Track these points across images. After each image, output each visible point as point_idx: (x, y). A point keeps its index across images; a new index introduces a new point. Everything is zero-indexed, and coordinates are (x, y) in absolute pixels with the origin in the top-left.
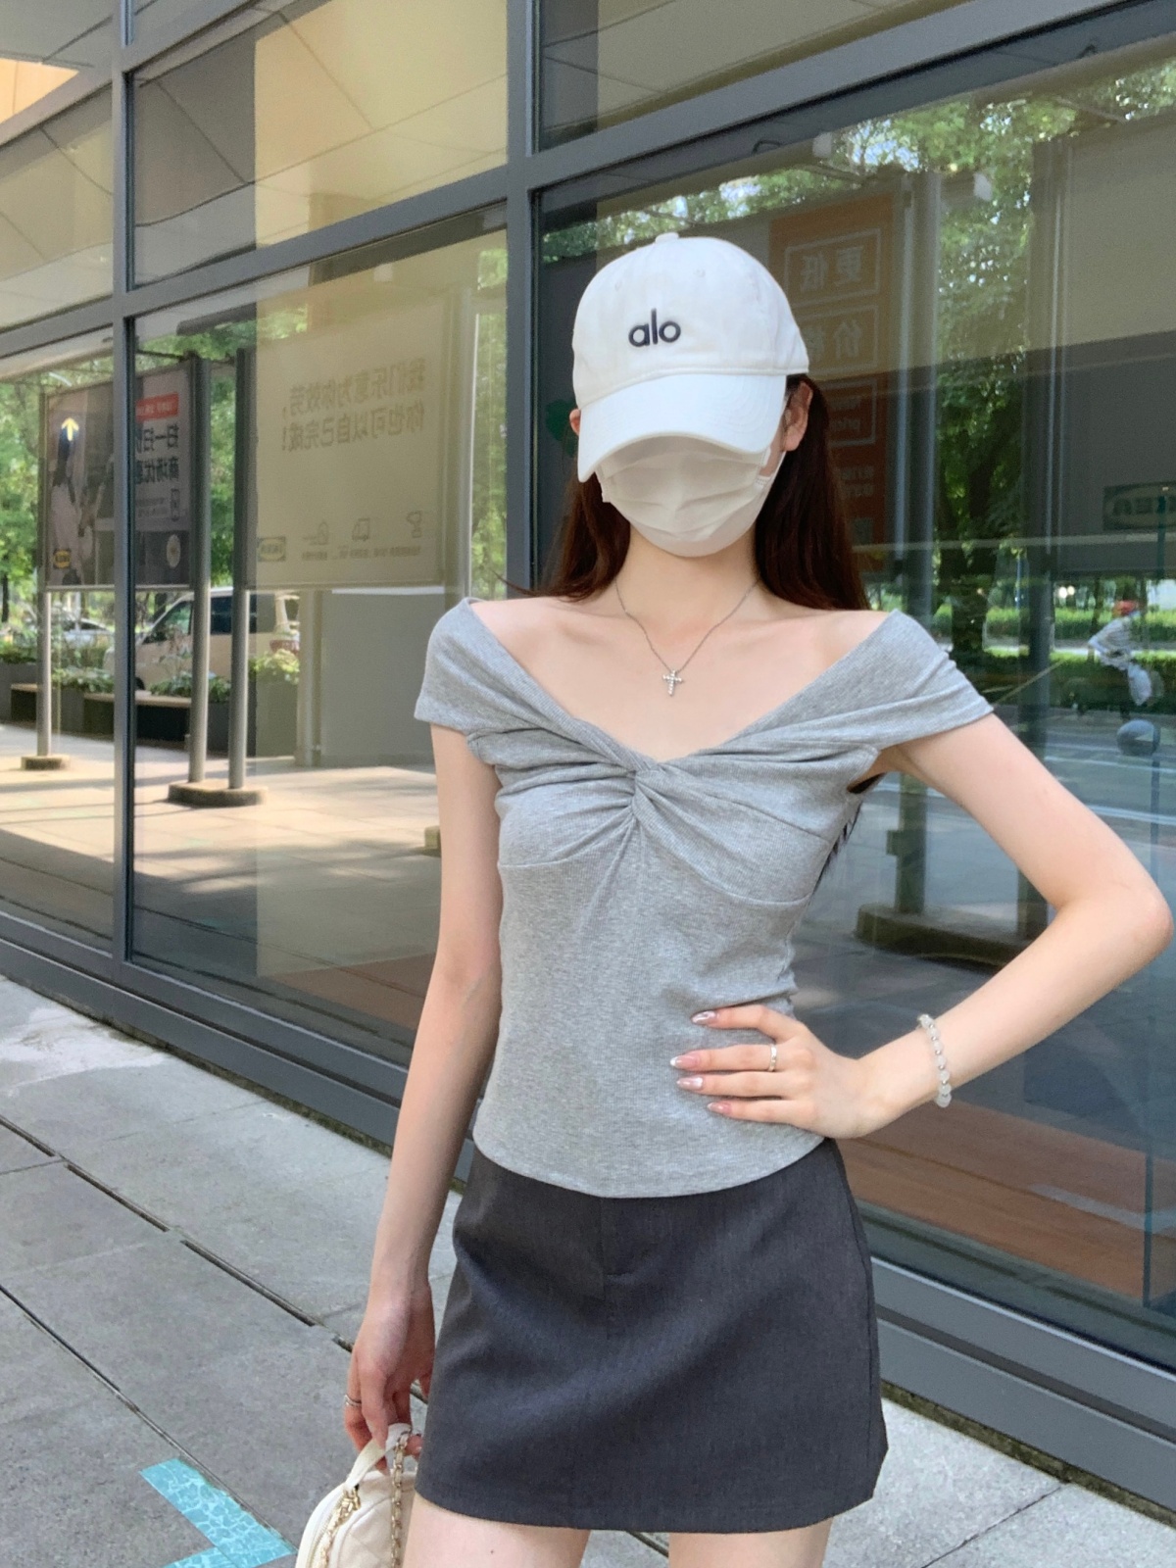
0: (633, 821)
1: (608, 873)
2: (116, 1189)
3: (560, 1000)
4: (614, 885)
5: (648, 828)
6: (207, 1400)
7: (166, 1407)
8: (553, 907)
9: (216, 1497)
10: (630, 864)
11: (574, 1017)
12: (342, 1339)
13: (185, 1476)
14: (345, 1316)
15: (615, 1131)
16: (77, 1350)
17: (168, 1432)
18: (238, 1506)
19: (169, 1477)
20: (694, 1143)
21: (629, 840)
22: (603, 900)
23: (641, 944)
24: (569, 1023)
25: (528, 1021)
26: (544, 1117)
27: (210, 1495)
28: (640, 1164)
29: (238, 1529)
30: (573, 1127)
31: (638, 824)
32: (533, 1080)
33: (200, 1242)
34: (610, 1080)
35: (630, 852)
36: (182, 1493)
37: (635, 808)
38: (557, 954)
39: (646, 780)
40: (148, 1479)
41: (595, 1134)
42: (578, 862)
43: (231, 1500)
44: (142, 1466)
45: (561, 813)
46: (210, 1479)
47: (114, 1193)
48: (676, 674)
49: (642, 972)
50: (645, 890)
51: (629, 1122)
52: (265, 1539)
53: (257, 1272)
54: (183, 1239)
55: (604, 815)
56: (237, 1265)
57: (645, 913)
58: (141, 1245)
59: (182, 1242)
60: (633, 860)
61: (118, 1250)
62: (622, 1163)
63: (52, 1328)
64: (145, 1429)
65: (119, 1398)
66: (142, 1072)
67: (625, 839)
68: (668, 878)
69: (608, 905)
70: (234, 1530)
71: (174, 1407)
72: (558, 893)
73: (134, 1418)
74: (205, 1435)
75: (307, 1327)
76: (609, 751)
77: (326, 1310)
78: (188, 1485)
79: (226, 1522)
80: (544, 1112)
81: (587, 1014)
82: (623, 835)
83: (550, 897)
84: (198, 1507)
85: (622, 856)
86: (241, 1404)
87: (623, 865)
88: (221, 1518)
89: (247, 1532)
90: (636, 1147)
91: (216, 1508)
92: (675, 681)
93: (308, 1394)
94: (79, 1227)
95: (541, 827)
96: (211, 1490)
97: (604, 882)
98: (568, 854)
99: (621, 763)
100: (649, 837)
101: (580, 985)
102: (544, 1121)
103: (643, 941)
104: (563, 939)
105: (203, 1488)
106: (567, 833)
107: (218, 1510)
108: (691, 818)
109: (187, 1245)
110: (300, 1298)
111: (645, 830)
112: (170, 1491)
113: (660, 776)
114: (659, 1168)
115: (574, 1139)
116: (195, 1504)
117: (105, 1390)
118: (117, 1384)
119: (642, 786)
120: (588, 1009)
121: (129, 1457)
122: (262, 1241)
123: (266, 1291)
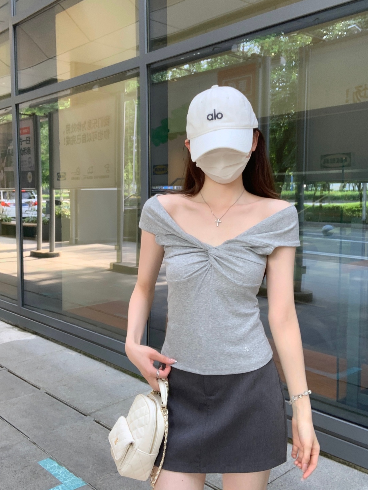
0: (210, 265)
1: (201, 280)
2: (24, 377)
3: (188, 318)
4: (203, 284)
5: (215, 266)
6: (57, 440)
7: (44, 443)
8: (185, 292)
9: (62, 469)
10: (208, 277)
11: (193, 323)
12: (96, 420)
13: (52, 463)
14: (97, 413)
15: (208, 356)
16: (15, 427)
17: (46, 450)
18: (68, 471)
19: (47, 463)
20: (233, 359)
21: (209, 270)
22: (199, 288)
23: (211, 300)
24: (191, 325)
25: (179, 325)
26: (185, 352)
27: (60, 468)
28: (216, 365)
29: (69, 478)
30: (194, 355)
31: (211, 265)
32: (181, 342)
33: (50, 392)
34: (206, 341)
35: (208, 274)
36: (51, 468)
37: (210, 261)
38: (187, 305)
39: (212, 252)
40: (40, 464)
41: (201, 357)
42: (192, 278)
43: (66, 469)
44: (39, 460)
45: (187, 264)
46: (60, 464)
47: (23, 378)
48: (219, 220)
49: (212, 308)
50: (212, 284)
51: (212, 353)
52: (78, 481)
53: (69, 401)
54: (45, 392)
55: (201, 263)
56: (63, 399)
57: (212, 291)
58: (32, 394)
59: (45, 393)
60: (209, 276)
61: (26, 396)
62: (210, 365)
63: (7, 420)
64: (38, 449)
65: (30, 440)
66: (29, 341)
67: (208, 270)
68: (219, 280)
69: (201, 289)
70: (68, 478)
71: (47, 442)
72: (186, 288)
73: (35, 446)
74: (57, 450)
75: (85, 417)
76: (198, 244)
77: (91, 411)
78: (53, 466)
79: (65, 476)
80: (185, 351)
81: (197, 322)
82: (207, 269)
83: (184, 289)
84: (56, 472)
85: (206, 275)
86: (67, 441)
87: (206, 277)
88: (64, 475)
89: (72, 479)
90: (214, 360)
91: (62, 472)
92: (219, 222)
93: (87, 437)
94: (13, 389)
95: (180, 268)
96: (60, 467)
97: (200, 283)
98: (189, 276)
99: (202, 247)
100: (214, 269)
101: (194, 313)
102: (185, 354)
103: (212, 299)
104: (188, 301)
105: (57, 466)
106: (188, 270)
107: (63, 473)
108: (226, 263)
109: (47, 393)
110: (82, 408)
111: (214, 267)
112: (48, 468)
113: (216, 250)
114: (222, 366)
115: (195, 358)
116: (56, 471)
117: (25, 438)
118: (29, 436)
119: (211, 254)
120: (197, 320)
121: (34, 458)
122: (69, 391)
123: (72, 406)
